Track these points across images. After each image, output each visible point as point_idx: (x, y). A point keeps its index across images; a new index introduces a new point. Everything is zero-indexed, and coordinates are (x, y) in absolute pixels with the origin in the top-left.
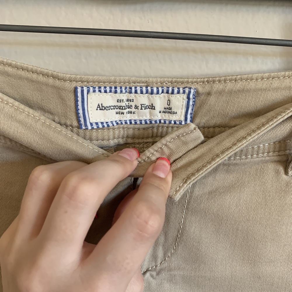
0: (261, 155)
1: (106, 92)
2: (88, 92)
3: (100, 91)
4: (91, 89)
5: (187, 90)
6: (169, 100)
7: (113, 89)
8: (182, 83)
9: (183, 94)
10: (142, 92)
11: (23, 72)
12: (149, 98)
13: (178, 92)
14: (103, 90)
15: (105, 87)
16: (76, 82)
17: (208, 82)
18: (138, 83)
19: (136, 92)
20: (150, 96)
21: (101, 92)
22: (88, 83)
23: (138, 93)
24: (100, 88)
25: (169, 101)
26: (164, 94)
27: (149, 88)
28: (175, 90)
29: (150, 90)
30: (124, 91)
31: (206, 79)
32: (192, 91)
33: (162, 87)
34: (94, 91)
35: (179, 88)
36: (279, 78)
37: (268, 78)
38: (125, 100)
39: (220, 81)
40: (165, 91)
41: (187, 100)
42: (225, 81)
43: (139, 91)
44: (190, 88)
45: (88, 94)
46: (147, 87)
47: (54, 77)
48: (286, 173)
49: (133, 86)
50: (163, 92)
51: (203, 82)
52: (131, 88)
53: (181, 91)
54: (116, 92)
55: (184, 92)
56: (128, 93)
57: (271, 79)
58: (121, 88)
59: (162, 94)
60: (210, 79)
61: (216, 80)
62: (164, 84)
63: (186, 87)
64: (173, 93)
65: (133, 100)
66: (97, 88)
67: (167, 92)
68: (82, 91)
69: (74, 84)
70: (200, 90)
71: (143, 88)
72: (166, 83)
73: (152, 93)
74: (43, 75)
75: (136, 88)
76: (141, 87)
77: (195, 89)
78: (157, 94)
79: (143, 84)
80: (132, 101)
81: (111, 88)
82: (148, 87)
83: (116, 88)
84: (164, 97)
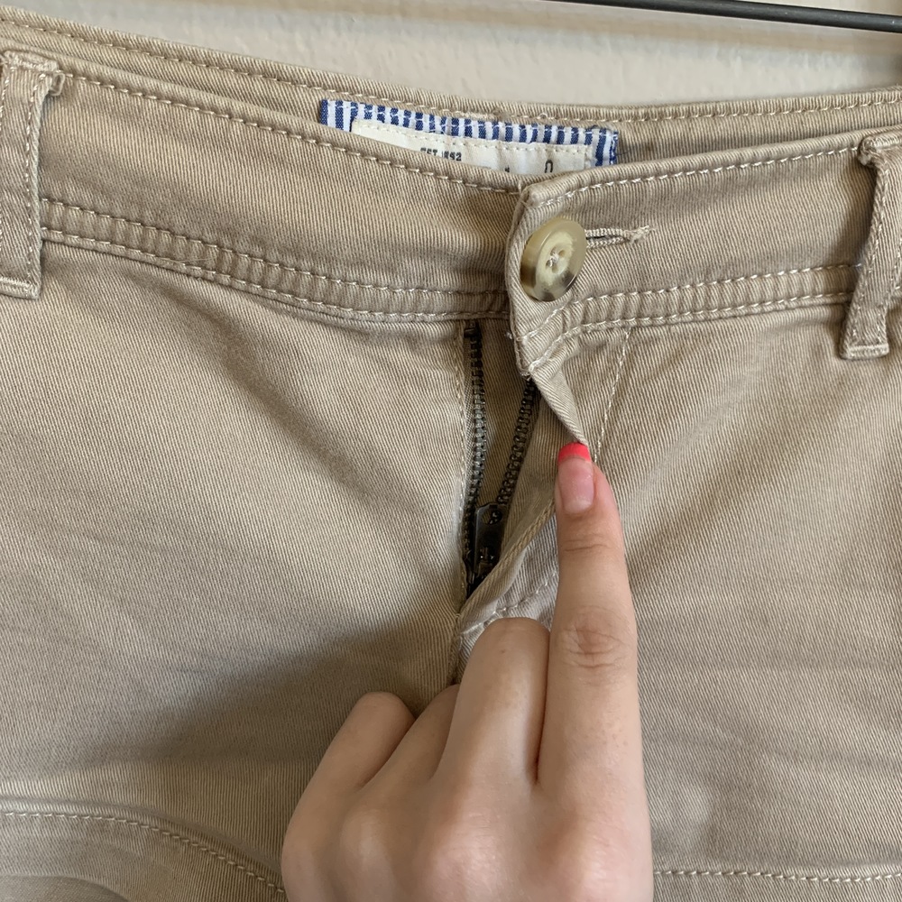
0: (783, 303)
1: (395, 121)
2: (354, 115)
3: (381, 118)
4: (361, 109)
5: (596, 135)
6: (550, 161)
7: (413, 119)
8: (584, 117)
9: (587, 146)
10: (483, 134)
11: (182, 64)
12: (500, 150)
13: (575, 140)
14: (388, 115)
15: (394, 111)
16: (325, 89)
17: (647, 117)
18: (473, 111)
19: (468, 132)
20: (504, 145)
21: (383, 122)
22: (352, 94)
23: (473, 135)
24: (381, 109)
25: (549, 165)
26: (539, 144)
27: (501, 125)
28: (566, 134)
29: (503, 130)
30: (438, 127)
31: (643, 111)
32: (609, 137)
33: (534, 125)
34: (368, 116)
35: (575, 130)
36: (820, 108)
37: (793, 109)
38: (439, 154)
39: (676, 115)
40: (541, 136)
41: (596, 160)
42: (689, 115)
43: (475, 131)
44: (603, 131)
45: (352, 120)
46: (495, 123)
47: (266, 75)
48: (840, 352)
49: (461, 117)
50: (534, 139)
51: (636, 118)
52: (455, 121)
53: (582, 136)
54: (419, 127)
55: (588, 140)
56: (448, 134)
57: (800, 111)
58: (432, 118)
59: (533, 143)
60: (653, 110)
61: (667, 111)
62: (539, 118)
63: (594, 127)
64: (560, 140)
65: (459, 154)
66: (375, 108)
67: (547, 140)
68: (339, 113)
69: (320, 95)
70: (629, 137)
71: (486, 123)
72: (544, 117)
73: (509, 137)
74: (236, 70)
75: (467, 121)
76: (480, 122)
77: (615, 133)
78: (520, 141)
79: (486, 116)
80: (456, 157)
81: (407, 113)
82: (500, 123)
83: (419, 115)
84: (538, 150)
